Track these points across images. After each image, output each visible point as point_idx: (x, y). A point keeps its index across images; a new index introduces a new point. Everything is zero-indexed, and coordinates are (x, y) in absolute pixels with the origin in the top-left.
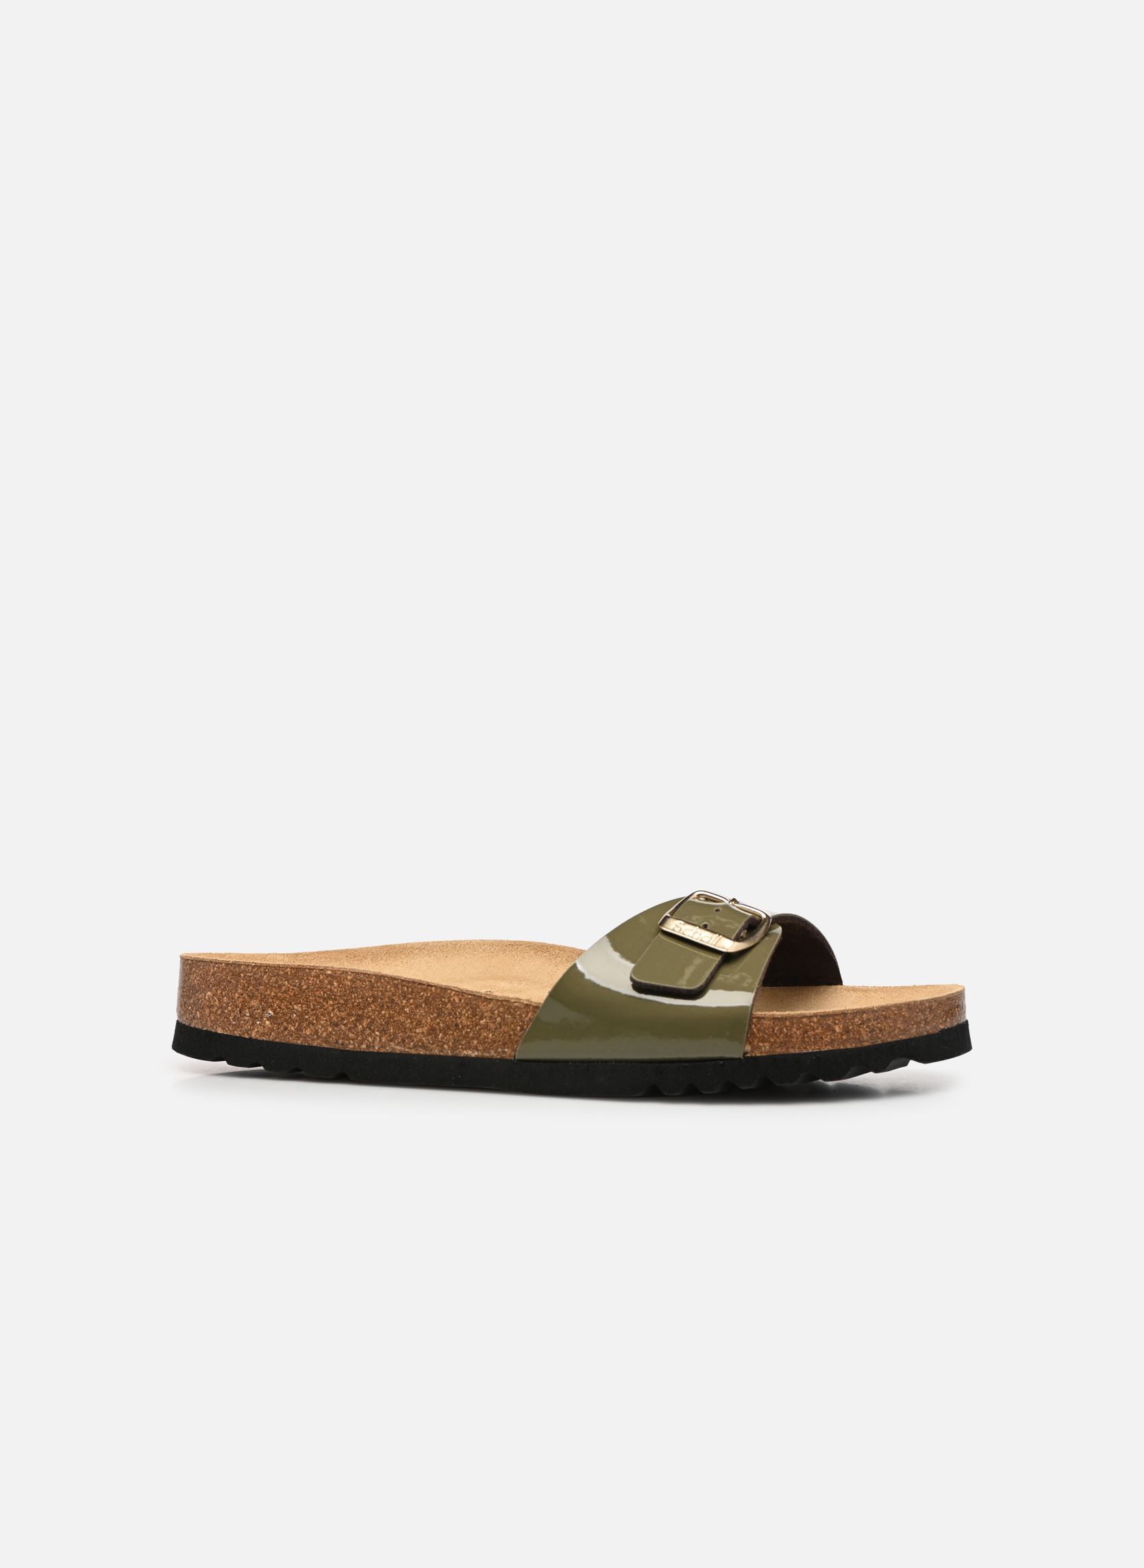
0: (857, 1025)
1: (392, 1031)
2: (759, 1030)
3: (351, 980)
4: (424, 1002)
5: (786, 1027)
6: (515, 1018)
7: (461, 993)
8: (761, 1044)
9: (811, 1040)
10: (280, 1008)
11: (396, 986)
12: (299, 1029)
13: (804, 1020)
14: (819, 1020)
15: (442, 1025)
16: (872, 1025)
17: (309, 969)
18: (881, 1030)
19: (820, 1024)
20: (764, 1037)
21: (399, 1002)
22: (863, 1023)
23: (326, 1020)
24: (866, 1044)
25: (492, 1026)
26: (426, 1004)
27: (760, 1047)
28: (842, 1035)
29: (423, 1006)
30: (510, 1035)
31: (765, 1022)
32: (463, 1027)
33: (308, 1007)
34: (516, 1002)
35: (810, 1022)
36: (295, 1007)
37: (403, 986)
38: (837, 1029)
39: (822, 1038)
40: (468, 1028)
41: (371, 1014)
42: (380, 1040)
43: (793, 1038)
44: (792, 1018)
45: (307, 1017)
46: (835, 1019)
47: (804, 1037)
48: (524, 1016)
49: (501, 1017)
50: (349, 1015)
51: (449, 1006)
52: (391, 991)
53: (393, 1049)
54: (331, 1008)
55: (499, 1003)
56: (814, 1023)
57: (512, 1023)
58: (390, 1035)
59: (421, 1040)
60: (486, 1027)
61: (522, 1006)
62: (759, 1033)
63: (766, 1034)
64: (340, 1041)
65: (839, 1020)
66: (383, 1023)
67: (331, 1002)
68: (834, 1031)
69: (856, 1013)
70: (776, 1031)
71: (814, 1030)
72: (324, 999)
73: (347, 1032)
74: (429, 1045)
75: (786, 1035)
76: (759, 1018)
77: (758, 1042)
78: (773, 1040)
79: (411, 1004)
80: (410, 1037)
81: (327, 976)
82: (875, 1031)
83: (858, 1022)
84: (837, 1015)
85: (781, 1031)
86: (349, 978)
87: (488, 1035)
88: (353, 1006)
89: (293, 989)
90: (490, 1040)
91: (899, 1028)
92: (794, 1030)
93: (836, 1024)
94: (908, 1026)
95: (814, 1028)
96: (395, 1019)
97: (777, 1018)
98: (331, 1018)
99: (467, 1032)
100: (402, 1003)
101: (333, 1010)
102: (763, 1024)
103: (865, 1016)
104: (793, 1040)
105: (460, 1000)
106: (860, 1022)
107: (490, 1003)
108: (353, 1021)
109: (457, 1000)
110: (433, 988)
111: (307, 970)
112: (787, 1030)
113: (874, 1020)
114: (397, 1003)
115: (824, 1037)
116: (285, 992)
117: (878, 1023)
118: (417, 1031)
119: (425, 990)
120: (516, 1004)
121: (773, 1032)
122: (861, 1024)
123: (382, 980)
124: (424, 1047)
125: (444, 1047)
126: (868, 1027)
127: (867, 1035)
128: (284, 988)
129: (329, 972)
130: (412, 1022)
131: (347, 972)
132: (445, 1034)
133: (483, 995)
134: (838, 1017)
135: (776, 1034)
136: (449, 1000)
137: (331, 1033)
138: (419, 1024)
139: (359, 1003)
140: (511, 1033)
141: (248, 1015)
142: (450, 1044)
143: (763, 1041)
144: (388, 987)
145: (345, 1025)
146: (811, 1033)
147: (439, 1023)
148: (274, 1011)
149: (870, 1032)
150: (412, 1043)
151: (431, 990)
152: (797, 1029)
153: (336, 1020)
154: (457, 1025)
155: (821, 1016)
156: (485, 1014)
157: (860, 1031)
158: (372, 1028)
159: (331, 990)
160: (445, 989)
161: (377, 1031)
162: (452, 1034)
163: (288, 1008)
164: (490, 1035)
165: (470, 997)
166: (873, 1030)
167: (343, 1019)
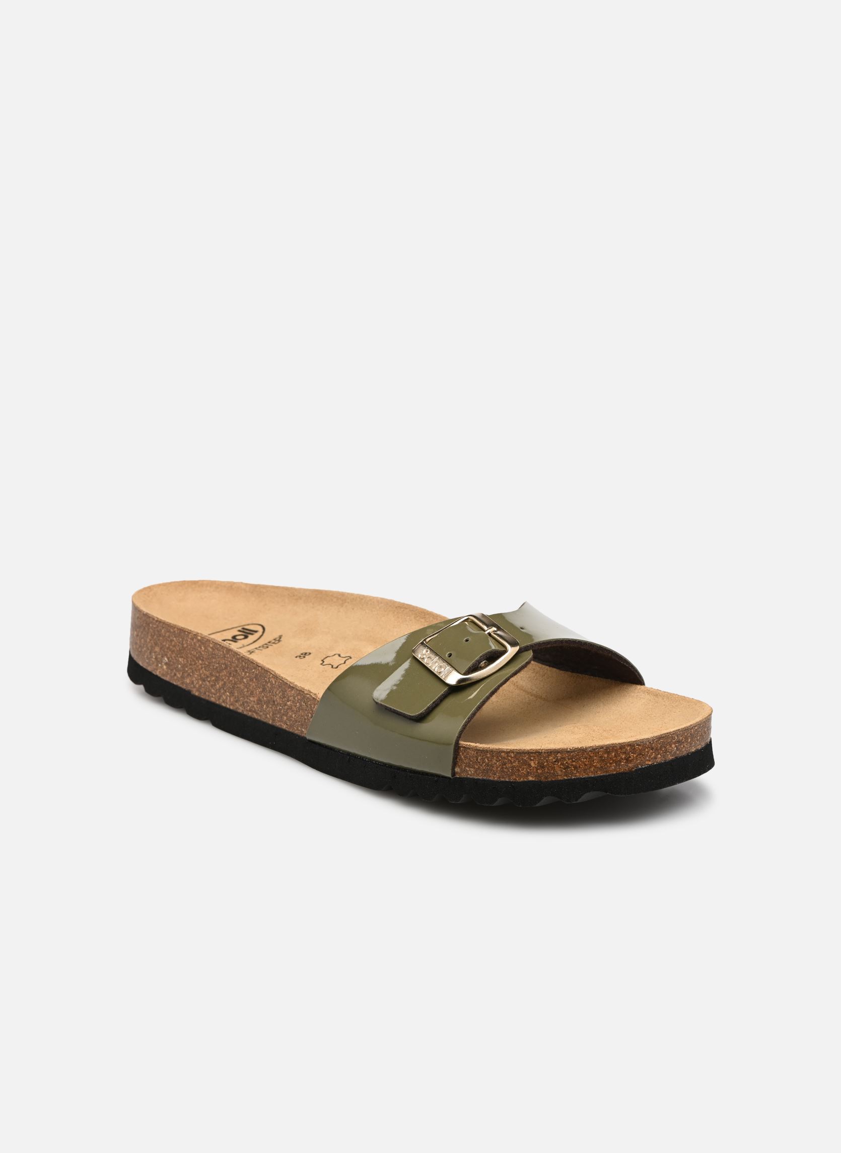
0: (551, 762)
1: (236, 694)
2: (465, 757)
3: (212, 648)
4: (255, 677)
5: (488, 758)
6: (308, 706)
7: (276, 677)
8: (468, 769)
9: (509, 771)
10: (171, 658)
11: (238, 659)
12: (183, 677)
13: (503, 754)
14: (515, 757)
15: (265, 699)
16: (567, 763)
17: (188, 633)
18: (575, 767)
19: (517, 759)
20: (469, 763)
21: (240, 673)
22: (557, 761)
23: (198, 675)
24: (560, 778)
25: (294, 709)
26: (256, 680)
27: (467, 771)
28: (537, 769)
29: (254, 680)
30: (305, 719)
31: (470, 752)
32: (278, 704)
33: (188, 661)
34: (308, 694)
35: (508, 756)
36: (180, 660)
37: (242, 661)
38: (532, 764)
39: (519, 770)
40: (281, 706)
41: (224, 678)
42: (230, 700)
43: (493, 767)
44: (492, 751)
45: (187, 669)
46: (530, 756)
47: (502, 768)
48: (312, 706)
49: (299, 703)
50: (211, 675)
51: (269, 685)
52: (235, 663)
53: (237, 708)
54: (200, 666)
55: (298, 692)
56: (511, 757)
57: (306, 710)
58: (235, 698)
59: (253, 706)
60: (290, 708)
61: (312, 699)
62: (465, 760)
63: (471, 761)
64: (207, 693)
65: (534, 757)
66: (231, 687)
67: (200, 662)
68: (530, 765)
69: (551, 752)
70: (479, 760)
71: (511, 763)
72: (197, 658)
73: (210, 688)
74: (259, 712)
75: (487, 765)
76: (465, 748)
77: (465, 766)
78: (477, 767)
79: (247, 677)
80: (247, 702)
81: (199, 641)
82: (570, 768)
83: (552, 760)
84: (532, 753)
85: (483, 759)
86: (211, 646)
87: (292, 714)
88: (213, 668)
89: (179, 645)
90: (293, 719)
91: (595, 767)
92: (494, 761)
93: (531, 760)
94: (606, 764)
95: (511, 762)
96: (238, 685)
97: (479, 750)
98: (200, 675)
99: (280, 709)
100: (242, 674)
101: (202, 668)
102: (468, 752)
103: (559, 755)
104: (493, 769)
105: (275, 682)
106: (554, 760)
107: (292, 690)
108: (213, 680)
109: (274, 683)
110: (260, 668)
111: (186, 633)
112: (488, 760)
113: (569, 759)
114: (238, 673)
115: (520, 769)
116: (174, 646)
117: (573, 761)
118: (251, 699)
119: (255, 668)
120: (308, 696)
121: (477, 760)
122: (555, 762)
123: (230, 653)
124: (255, 712)
125: (266, 715)
126: (562, 764)
127: (561, 771)
128: (173, 643)
129: (199, 638)
130: (248, 691)
131: (210, 641)
132: (267, 706)
133: (288, 683)
134: (534, 755)
135: (479, 762)
136: (269, 681)
137: (201, 685)
138: (252, 694)
139: (217, 667)
140: (306, 717)
141: (154, 657)
142: (271, 714)
143: (469, 767)
144: (234, 659)
145: (209, 682)
146: (509, 765)
147: (263, 697)
148: (168, 659)
149: (565, 769)
150: (248, 708)
151: (259, 669)
152: (497, 761)
153: (204, 677)
154: (274, 702)
155: (517, 752)
156: (290, 698)
157: (554, 767)
158: (225, 688)
159: (200, 652)
160: (267, 671)
161: (228, 692)
162: (271, 708)
163: (176, 659)
164: (293, 716)
165: (281, 681)
166: (568, 767)
167: (208, 677)
